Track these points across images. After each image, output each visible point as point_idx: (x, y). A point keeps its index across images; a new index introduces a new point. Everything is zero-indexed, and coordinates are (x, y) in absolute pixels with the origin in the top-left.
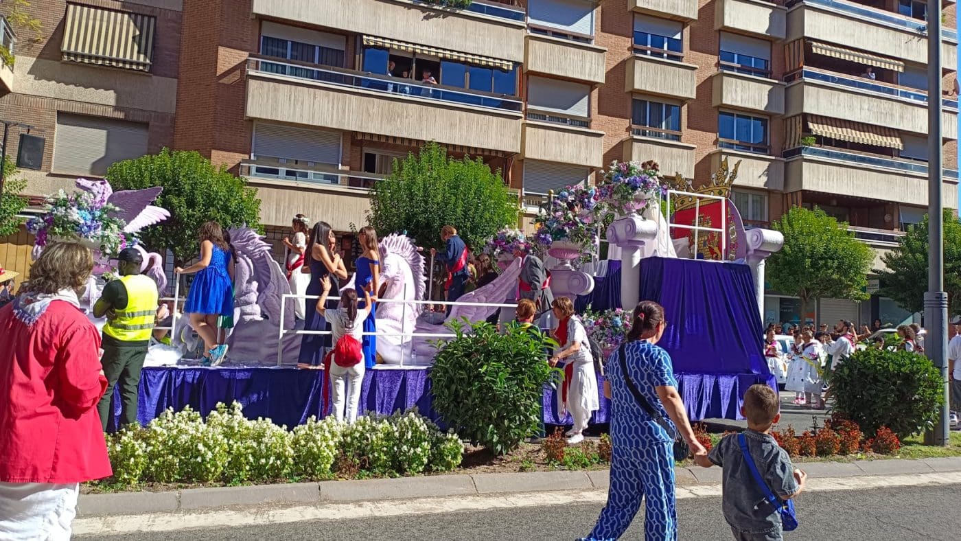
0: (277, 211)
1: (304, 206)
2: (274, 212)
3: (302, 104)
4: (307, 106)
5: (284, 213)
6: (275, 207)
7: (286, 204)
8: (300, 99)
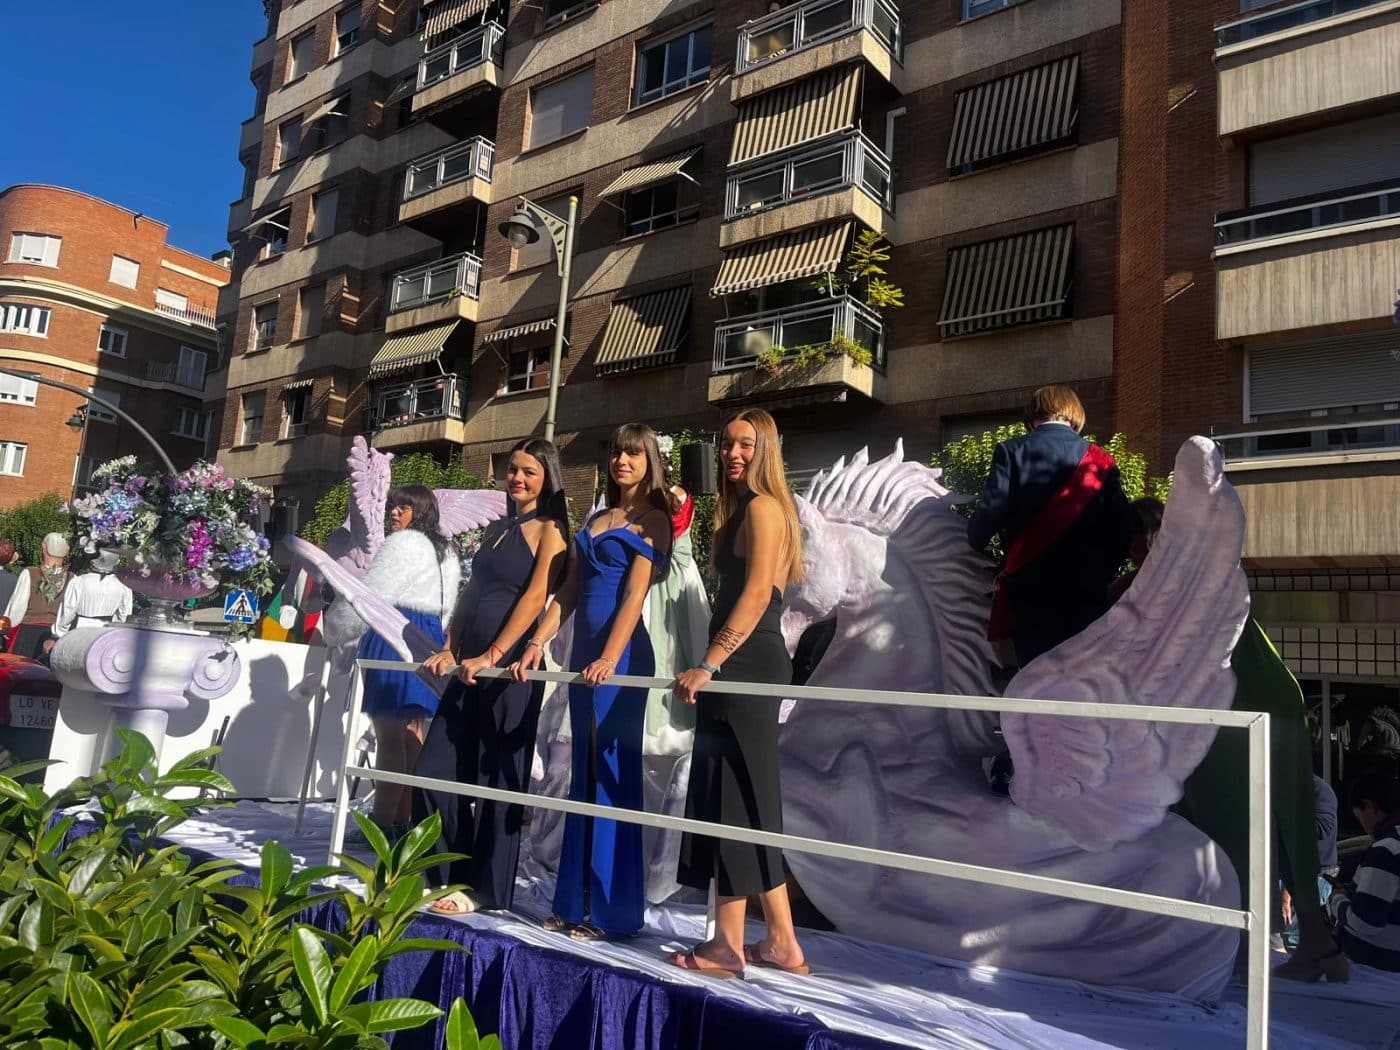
0: (1300, 523)
1: (1367, 505)
2: (1294, 526)
3: (1345, 279)
4: (1357, 279)
5: (1316, 525)
6: (1294, 515)
7: (1323, 506)
8: (1339, 269)
